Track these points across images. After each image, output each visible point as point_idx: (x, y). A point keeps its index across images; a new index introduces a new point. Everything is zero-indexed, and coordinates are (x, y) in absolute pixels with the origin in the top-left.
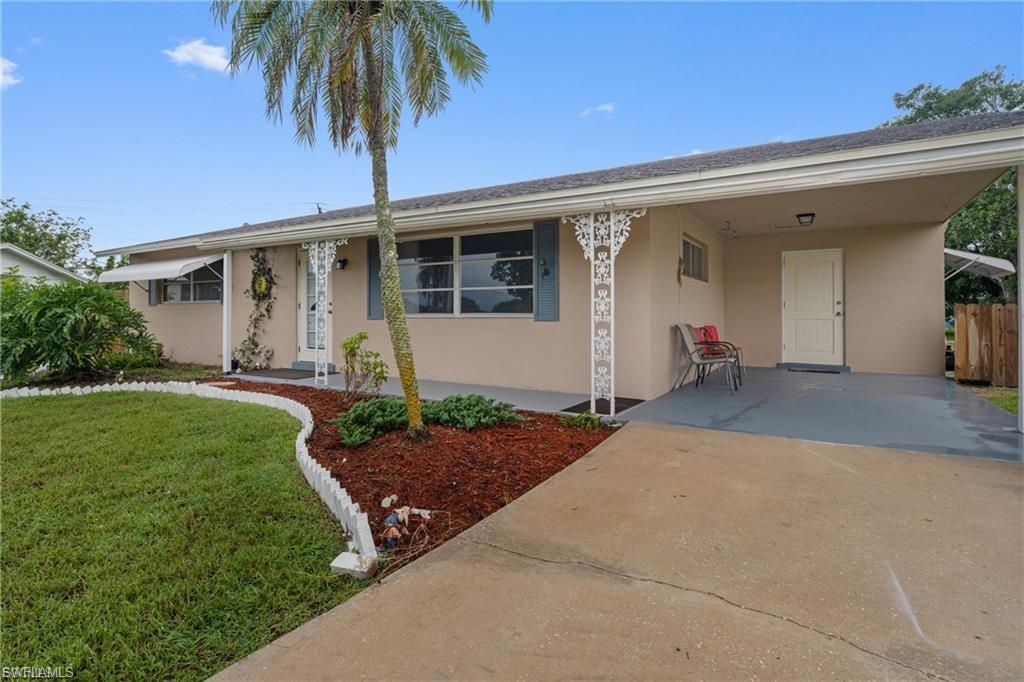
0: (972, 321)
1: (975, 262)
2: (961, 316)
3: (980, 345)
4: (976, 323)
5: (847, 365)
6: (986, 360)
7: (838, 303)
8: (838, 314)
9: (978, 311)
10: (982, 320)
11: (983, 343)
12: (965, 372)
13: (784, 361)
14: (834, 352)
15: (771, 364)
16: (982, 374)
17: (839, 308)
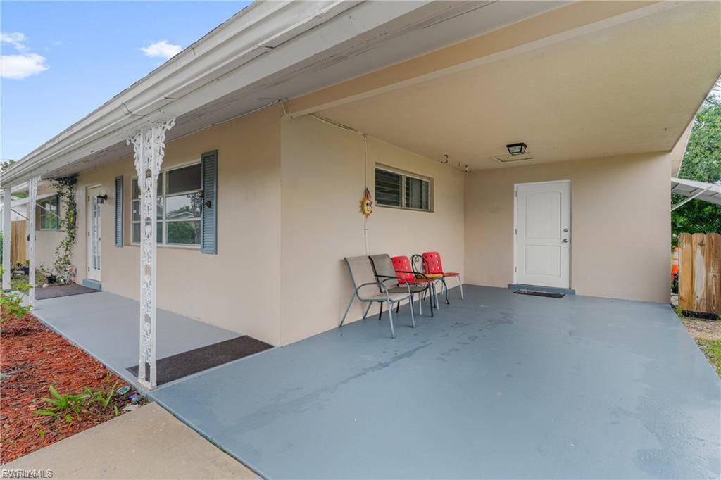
0: (698, 251)
1: (708, 191)
2: (686, 246)
3: (707, 277)
4: (703, 254)
5: (572, 288)
6: (714, 292)
7: (565, 230)
8: (565, 241)
9: (705, 241)
10: (710, 250)
11: (711, 274)
12: (689, 303)
13: (515, 283)
14: (560, 276)
15: (504, 285)
16: (709, 307)
17: (566, 236)
